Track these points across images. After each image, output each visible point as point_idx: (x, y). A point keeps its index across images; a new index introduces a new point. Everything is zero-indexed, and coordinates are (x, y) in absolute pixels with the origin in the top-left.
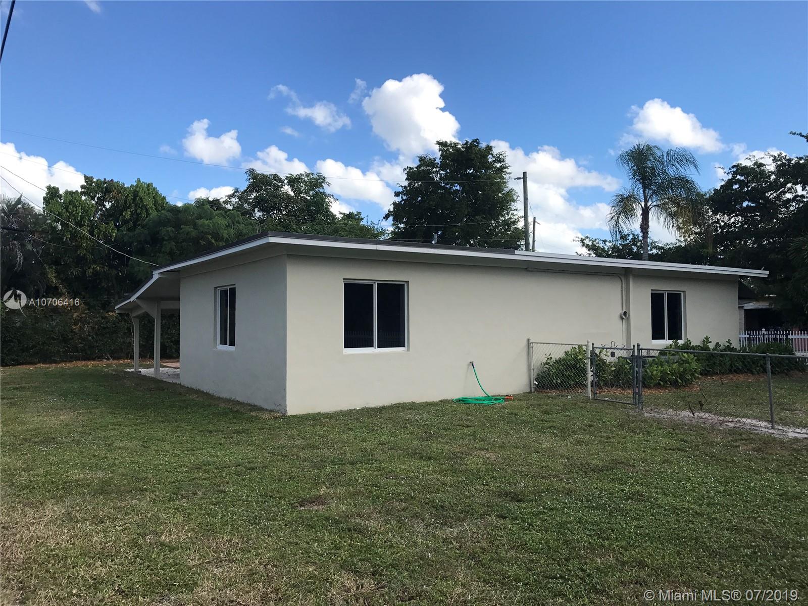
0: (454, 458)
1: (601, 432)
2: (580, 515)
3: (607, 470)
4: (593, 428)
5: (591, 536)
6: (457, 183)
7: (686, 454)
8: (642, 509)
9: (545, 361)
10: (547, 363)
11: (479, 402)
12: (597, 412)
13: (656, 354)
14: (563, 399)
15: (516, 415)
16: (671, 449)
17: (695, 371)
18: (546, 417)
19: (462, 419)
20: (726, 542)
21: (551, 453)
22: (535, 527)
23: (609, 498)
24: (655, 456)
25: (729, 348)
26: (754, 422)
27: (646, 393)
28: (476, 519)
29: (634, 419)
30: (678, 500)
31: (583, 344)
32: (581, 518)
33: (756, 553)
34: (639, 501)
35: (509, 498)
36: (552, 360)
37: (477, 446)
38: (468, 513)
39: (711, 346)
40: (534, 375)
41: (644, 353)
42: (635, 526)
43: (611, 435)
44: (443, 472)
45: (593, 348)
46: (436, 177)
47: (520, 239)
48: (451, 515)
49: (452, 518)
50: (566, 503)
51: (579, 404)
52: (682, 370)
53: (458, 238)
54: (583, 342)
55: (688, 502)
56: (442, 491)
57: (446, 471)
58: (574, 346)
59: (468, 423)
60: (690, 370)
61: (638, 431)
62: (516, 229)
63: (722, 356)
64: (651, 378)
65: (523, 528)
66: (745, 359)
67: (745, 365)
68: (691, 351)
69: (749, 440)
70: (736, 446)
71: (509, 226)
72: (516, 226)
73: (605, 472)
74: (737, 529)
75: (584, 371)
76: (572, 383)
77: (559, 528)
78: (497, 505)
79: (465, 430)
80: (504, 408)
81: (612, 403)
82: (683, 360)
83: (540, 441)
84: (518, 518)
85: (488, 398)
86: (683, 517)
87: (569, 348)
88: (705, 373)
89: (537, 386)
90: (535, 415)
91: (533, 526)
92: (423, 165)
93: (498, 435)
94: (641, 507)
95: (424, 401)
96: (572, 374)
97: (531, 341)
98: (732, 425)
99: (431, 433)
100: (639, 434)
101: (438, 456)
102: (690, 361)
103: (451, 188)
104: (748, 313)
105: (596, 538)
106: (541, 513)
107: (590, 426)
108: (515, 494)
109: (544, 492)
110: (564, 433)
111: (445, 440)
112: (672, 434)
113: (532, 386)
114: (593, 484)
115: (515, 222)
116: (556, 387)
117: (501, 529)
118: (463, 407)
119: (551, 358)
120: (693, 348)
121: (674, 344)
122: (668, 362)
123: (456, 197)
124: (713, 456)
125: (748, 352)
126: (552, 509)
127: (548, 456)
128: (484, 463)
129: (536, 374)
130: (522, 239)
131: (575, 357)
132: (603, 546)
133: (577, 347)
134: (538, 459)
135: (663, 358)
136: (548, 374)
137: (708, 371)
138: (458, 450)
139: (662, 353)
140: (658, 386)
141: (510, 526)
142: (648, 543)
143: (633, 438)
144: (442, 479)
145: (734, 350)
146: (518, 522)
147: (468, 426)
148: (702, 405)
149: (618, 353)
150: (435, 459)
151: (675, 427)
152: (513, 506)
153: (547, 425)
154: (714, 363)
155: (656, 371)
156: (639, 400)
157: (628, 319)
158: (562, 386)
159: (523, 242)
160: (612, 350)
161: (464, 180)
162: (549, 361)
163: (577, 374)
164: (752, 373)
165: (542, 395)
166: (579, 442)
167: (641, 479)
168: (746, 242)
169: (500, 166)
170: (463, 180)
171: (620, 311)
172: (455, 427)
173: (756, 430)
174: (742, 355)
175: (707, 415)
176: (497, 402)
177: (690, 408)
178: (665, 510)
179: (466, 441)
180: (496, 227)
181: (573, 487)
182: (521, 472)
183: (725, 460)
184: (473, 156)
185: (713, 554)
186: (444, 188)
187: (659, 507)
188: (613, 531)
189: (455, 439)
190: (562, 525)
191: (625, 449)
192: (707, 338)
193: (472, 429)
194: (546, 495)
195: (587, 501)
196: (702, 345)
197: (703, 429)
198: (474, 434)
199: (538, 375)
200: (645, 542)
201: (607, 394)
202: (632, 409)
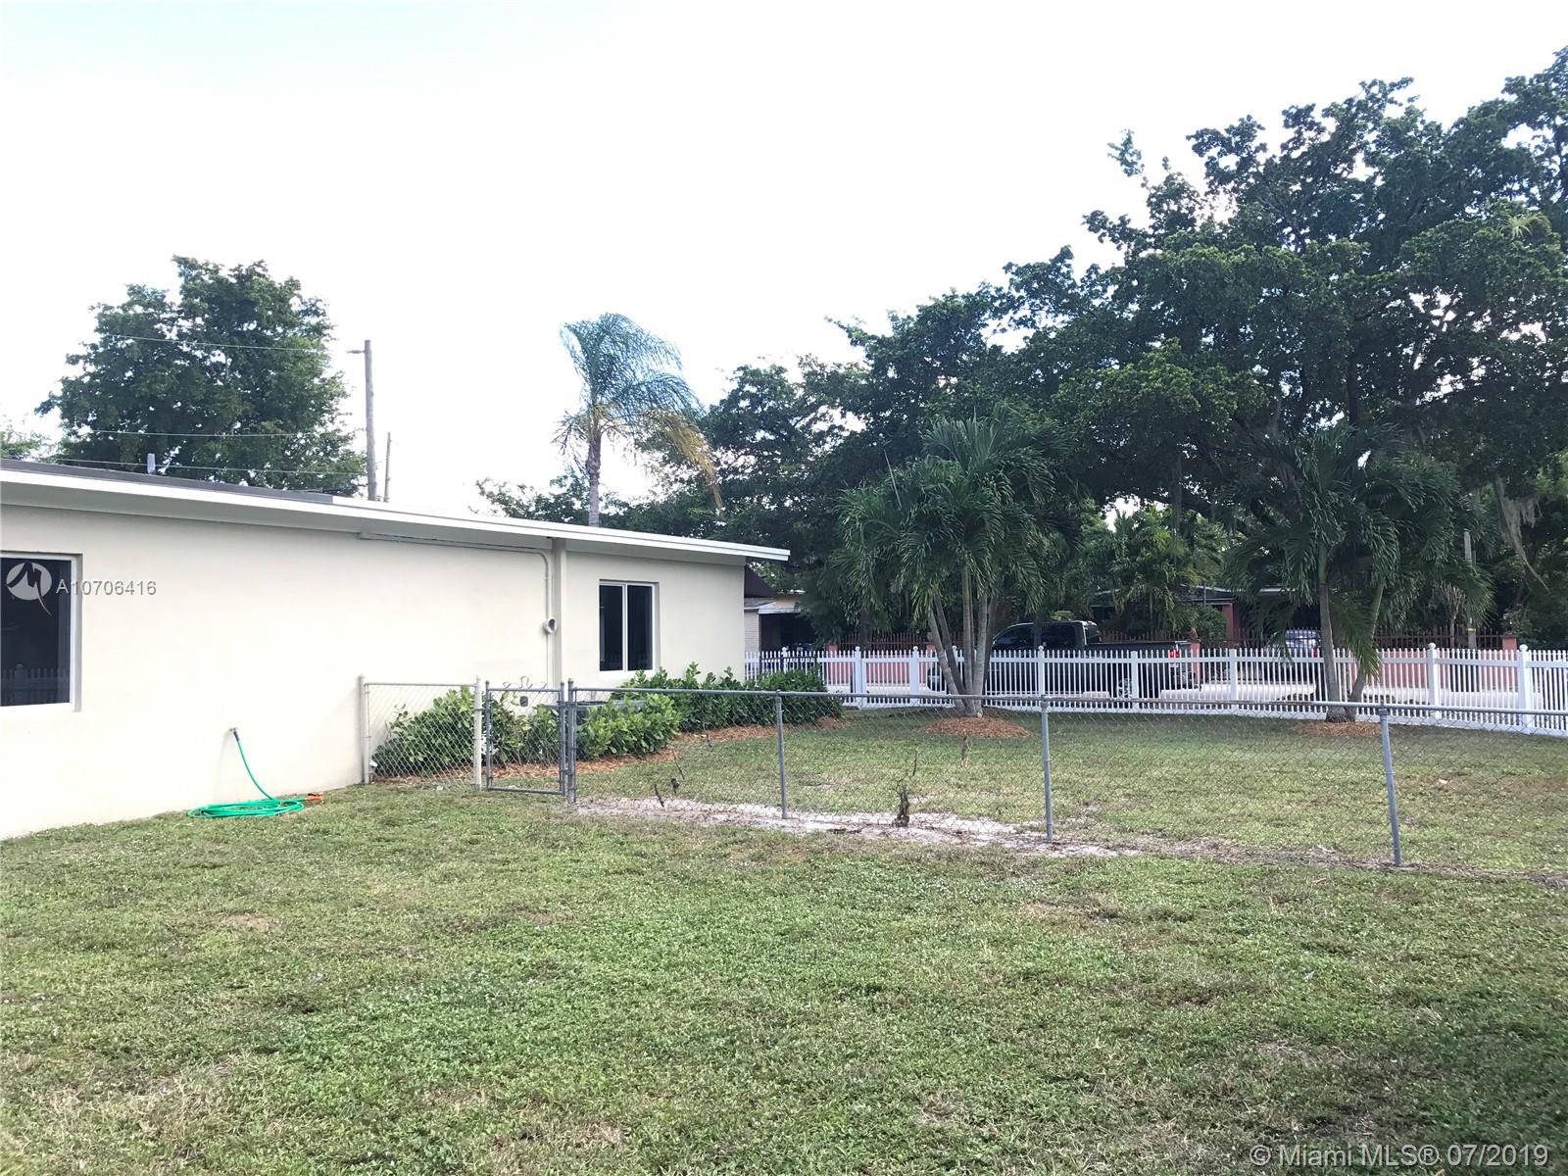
0: (170, 939)
1: (493, 853)
2: (431, 1021)
3: (495, 926)
4: (478, 846)
5: (448, 1060)
6: (218, 348)
7: (642, 878)
8: (553, 992)
9: (393, 721)
10: (399, 724)
11: (247, 811)
12: (490, 814)
13: (605, 697)
14: (427, 794)
15: (326, 832)
16: (616, 872)
17: (671, 726)
18: (388, 833)
19: (203, 851)
20: (689, 1031)
21: (388, 906)
22: (336, 1061)
23: (492, 981)
24: (587, 889)
25: (728, 682)
26: (758, 809)
27: (584, 771)
28: (206, 1063)
29: (558, 821)
30: (617, 966)
31: (469, 683)
32: (431, 1029)
33: (732, 1042)
34: (548, 978)
35: (285, 1010)
36: (408, 717)
37: (230, 906)
38: (189, 1054)
39: (700, 679)
40: (370, 749)
41: (581, 697)
42: (535, 1028)
43: (510, 857)
44: (141, 974)
45: (488, 690)
46: (170, 331)
47: (355, 473)
48: (146, 1066)
49: (148, 1071)
50: (407, 1003)
51: (456, 800)
52: (648, 724)
53: (220, 464)
54: (469, 681)
55: (635, 967)
56: (131, 1016)
57: (147, 969)
58: (452, 688)
59: (217, 860)
60: (664, 724)
61: (562, 843)
62: (349, 453)
63: (717, 696)
64: (593, 742)
65: (309, 1067)
66: (752, 700)
67: (753, 712)
68: (667, 689)
69: (747, 842)
70: (725, 856)
71: (335, 447)
72: (348, 447)
73: (490, 929)
74: (706, 1005)
75: (467, 736)
76: (447, 759)
77: (387, 1054)
78: (258, 1028)
79: (207, 875)
80: (301, 820)
81: (521, 794)
82: (651, 707)
83: (369, 883)
84: (302, 1048)
85: (271, 803)
86: (622, 997)
87: (442, 693)
88: (689, 728)
89: (377, 771)
90: (365, 829)
91: (330, 1060)
92: (139, 302)
93: (280, 878)
94: (550, 989)
95: (116, 819)
96: (447, 743)
97: (365, 681)
98: (722, 817)
99: (123, 890)
100: (563, 848)
101: (131, 939)
102: (663, 707)
103: (205, 358)
104: (766, 621)
105: (457, 1062)
106: (351, 1029)
107: (472, 842)
108: (301, 998)
109: (365, 986)
110: (420, 859)
111: (154, 903)
112: (622, 844)
113: (367, 771)
114: (463, 955)
115: (345, 440)
116: (415, 770)
117: (260, 1078)
118: (210, 825)
119: (406, 713)
120: (670, 684)
121: (637, 678)
122: (625, 711)
123: (218, 376)
124: (687, 877)
125: (757, 689)
126: (376, 1018)
127: (383, 910)
128: (243, 942)
129: (375, 747)
130: (362, 474)
131: (454, 710)
132: (469, 1076)
133: (458, 689)
134: (359, 920)
135: (617, 704)
136: (399, 745)
137: (695, 724)
138: (183, 921)
139: (617, 695)
140: (606, 755)
141: (280, 1068)
142: (555, 1057)
143: (551, 859)
144: (135, 988)
145: (734, 685)
146: (299, 1056)
147: (215, 867)
148: (676, 786)
149: (534, 700)
150: (124, 947)
151: (627, 832)
152: (293, 1024)
153: (389, 847)
154: (705, 709)
155: (601, 729)
156: (570, 784)
157: (557, 634)
158: (426, 768)
159: (363, 480)
160: (523, 694)
161: (235, 343)
162: (401, 719)
163: (457, 742)
164: (763, 724)
165: (384, 788)
166: (446, 877)
167: (556, 935)
168: (760, 500)
169: (318, 324)
170: (233, 343)
171: (544, 620)
172: (182, 871)
173: (759, 823)
174: (748, 695)
175: (685, 803)
176: (289, 808)
177: (657, 794)
178: (592, 989)
179: (205, 899)
180: (306, 447)
181: (424, 967)
182: (319, 951)
183: (704, 882)
184: (253, 295)
185: (664, 1056)
186: (187, 356)
187: (583, 983)
188: (491, 1043)
189: (179, 896)
190: (391, 1049)
191: (533, 882)
192: (694, 667)
193: (219, 873)
194: (368, 990)
195: (449, 991)
196: (685, 679)
197: (676, 829)
198: (226, 883)
199: (380, 747)
200: (549, 1055)
201: (513, 776)
202: (556, 802)
